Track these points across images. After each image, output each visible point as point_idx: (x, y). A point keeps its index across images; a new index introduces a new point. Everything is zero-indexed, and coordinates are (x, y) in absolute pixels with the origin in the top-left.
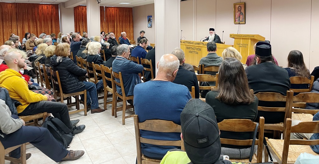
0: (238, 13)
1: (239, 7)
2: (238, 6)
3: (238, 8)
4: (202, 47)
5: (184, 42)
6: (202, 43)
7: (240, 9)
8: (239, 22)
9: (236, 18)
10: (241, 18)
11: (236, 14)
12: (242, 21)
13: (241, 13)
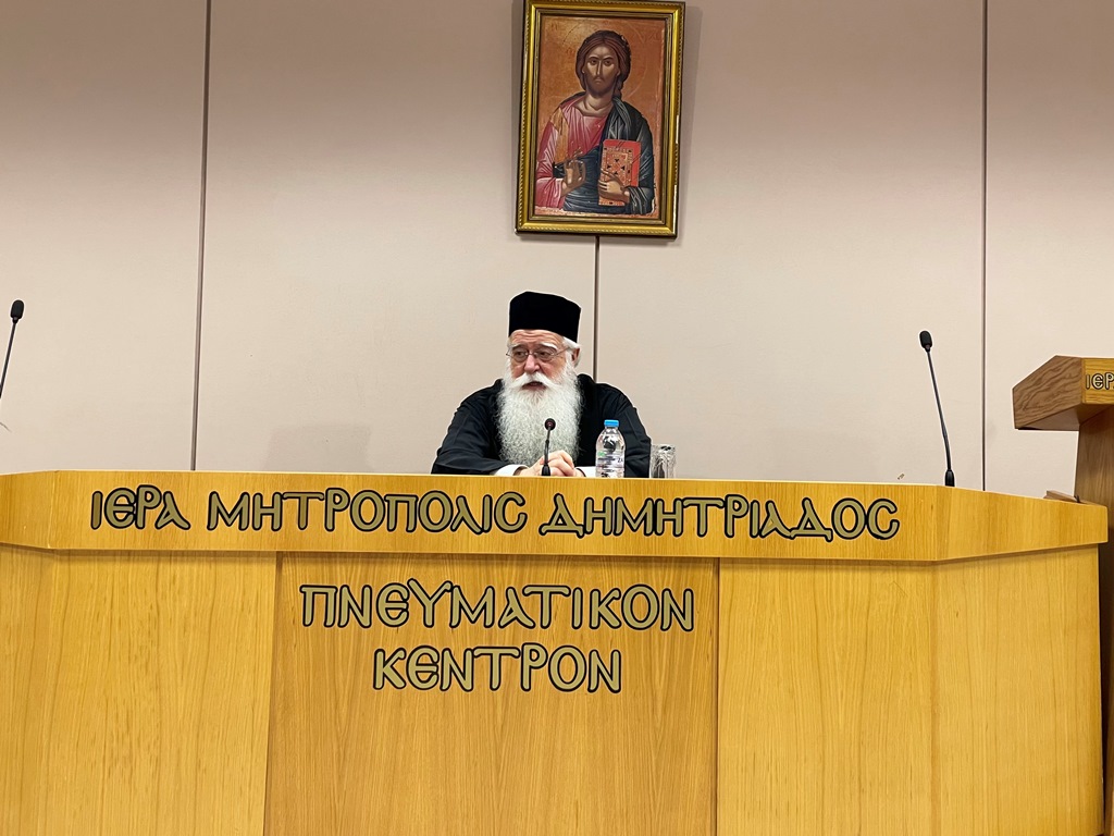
0: (568, 113)
1: (601, 51)
2: (579, 31)
3: (583, 54)
4: (722, 573)
5: (247, 511)
6: (725, 503)
7: (607, 69)
8: (580, 211)
9: (547, 162)
10: (615, 178)
11: (542, 125)
12: (627, 209)
13: (625, 113)
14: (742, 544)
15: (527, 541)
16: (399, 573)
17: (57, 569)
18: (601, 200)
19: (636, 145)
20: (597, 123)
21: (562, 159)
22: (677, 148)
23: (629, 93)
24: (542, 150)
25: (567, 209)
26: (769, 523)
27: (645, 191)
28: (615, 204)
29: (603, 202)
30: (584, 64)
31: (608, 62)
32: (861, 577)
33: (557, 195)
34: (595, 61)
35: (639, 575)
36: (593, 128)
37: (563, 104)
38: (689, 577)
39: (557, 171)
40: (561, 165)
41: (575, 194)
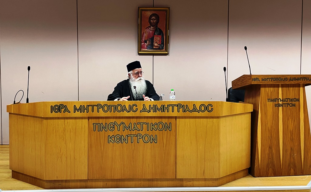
1: (153, 17)
4: (177, 119)
5: (82, 109)
6: (178, 105)
7: (155, 21)
8: (150, 49)
9: (143, 40)
10: (156, 43)
11: (142, 33)
12: (159, 49)
13: (158, 30)
14: (181, 114)
15: (138, 114)
16: (112, 121)
17: (45, 121)
18: (154, 47)
19: (160, 36)
20: (153, 32)
21: (146, 39)
22: (169, 36)
23: (159, 26)
24: (142, 38)
25: (147, 49)
26: (187, 109)
27: (162, 45)
28: (157, 48)
30: (150, 20)
31: (155, 20)
32: (205, 120)
33: (145, 46)
34: (152, 20)
35: (160, 120)
36: (152, 33)
37: (146, 29)
38: (170, 120)
39: (146, 42)
40: (146, 41)
41: (149, 46)
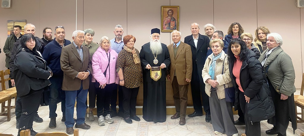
0: (166, 18)
1: (170, 11)
2: (168, 9)
3: (168, 12)
7: (171, 14)
8: (168, 29)
10: (172, 26)
11: (164, 20)
12: (173, 29)
13: (173, 18)
19: (174, 22)
22: (179, 22)
23: (173, 16)
24: (164, 22)
27: (175, 27)
29: (171, 28)
31: (171, 13)
33: (166, 28)
36: (169, 20)
39: (166, 25)
